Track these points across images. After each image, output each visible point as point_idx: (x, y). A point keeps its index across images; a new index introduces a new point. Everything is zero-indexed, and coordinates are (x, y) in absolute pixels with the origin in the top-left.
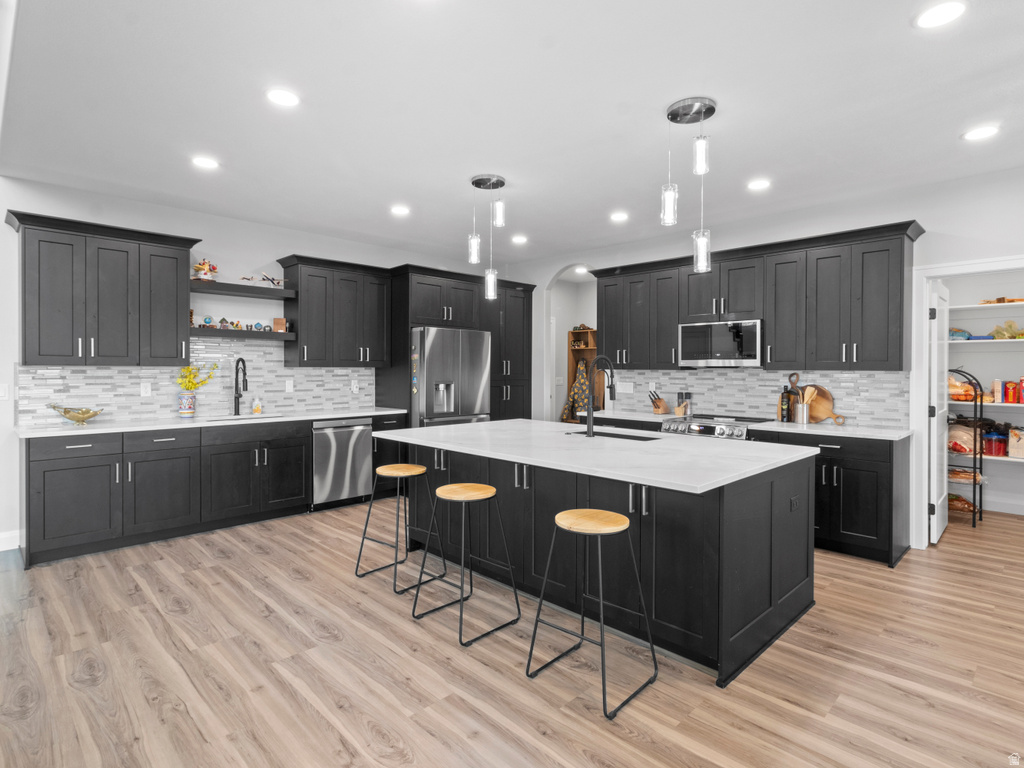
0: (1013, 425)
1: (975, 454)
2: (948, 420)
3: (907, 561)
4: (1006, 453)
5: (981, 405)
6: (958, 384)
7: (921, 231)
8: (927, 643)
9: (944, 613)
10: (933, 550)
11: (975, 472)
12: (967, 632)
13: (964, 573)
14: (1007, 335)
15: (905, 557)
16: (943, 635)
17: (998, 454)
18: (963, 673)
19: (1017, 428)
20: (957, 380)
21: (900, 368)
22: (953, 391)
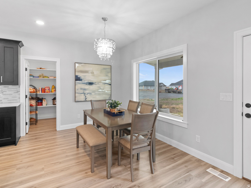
0: (43, 98)
1: (36, 106)
2: (30, 98)
3: (20, 141)
4: (42, 105)
5: (37, 94)
6: (32, 89)
7: (23, 45)
8: (30, 166)
9: (33, 153)
10: (27, 135)
11: (36, 111)
12: (40, 156)
13: (36, 139)
14: (42, 77)
15: (19, 140)
16: (34, 161)
17: (40, 106)
18: (41, 170)
19: (44, 99)
20: (31, 88)
21: (18, 85)
22: (31, 91)
